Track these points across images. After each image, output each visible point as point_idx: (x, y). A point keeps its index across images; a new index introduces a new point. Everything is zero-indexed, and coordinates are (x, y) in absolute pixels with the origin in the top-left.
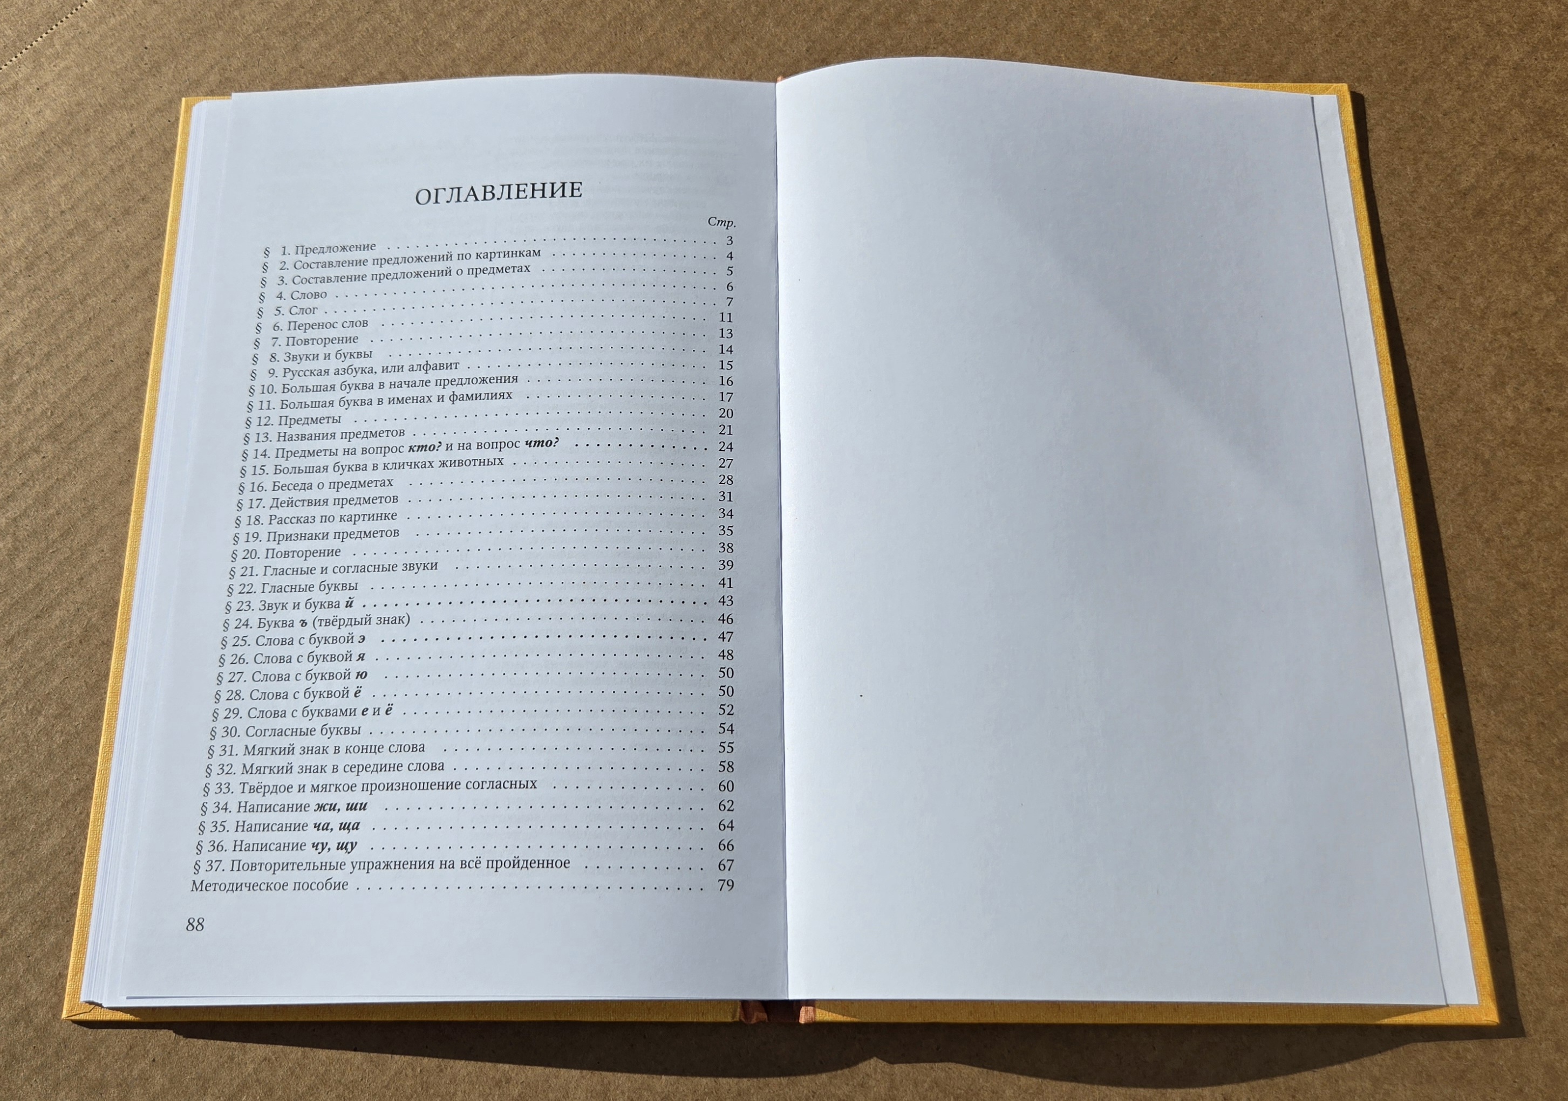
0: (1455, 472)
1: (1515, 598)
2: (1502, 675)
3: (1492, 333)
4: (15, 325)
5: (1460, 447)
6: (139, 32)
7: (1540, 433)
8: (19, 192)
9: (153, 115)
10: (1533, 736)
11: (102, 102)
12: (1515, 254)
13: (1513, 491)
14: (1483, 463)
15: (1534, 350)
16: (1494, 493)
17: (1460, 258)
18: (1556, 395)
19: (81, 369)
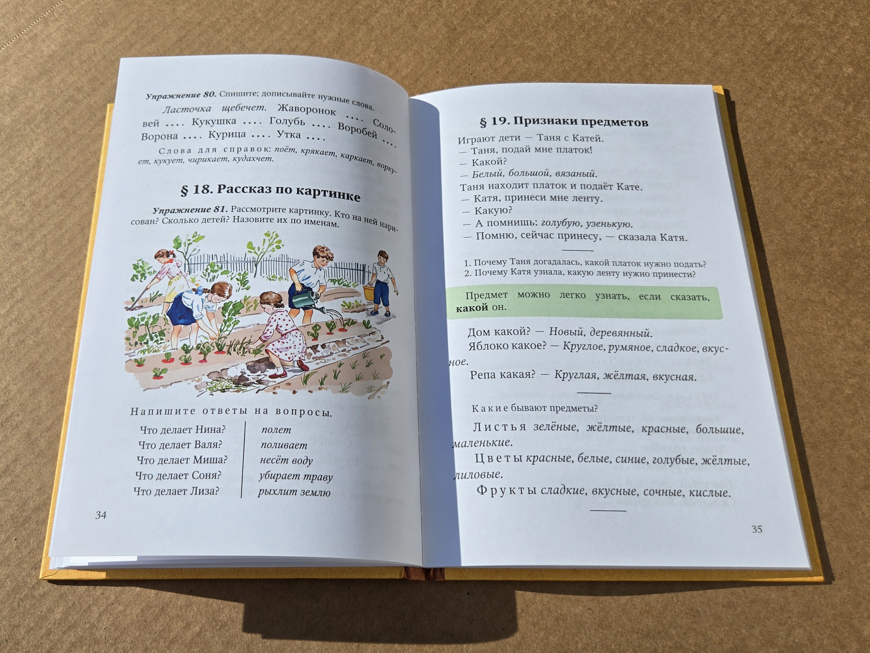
0: (775, 174)
1: (811, 233)
2: (808, 269)
3: (789, 107)
4: (41, 145)
5: (777, 162)
6: (96, 7)
7: (818, 153)
8: (40, 83)
9: (105, 45)
10: (826, 298)
11: (79, 40)
12: (797, 70)
13: (806, 182)
14: (789, 171)
15: (811, 115)
16: (796, 184)
17: (769, 73)
18: (824, 135)
19: (75, 163)
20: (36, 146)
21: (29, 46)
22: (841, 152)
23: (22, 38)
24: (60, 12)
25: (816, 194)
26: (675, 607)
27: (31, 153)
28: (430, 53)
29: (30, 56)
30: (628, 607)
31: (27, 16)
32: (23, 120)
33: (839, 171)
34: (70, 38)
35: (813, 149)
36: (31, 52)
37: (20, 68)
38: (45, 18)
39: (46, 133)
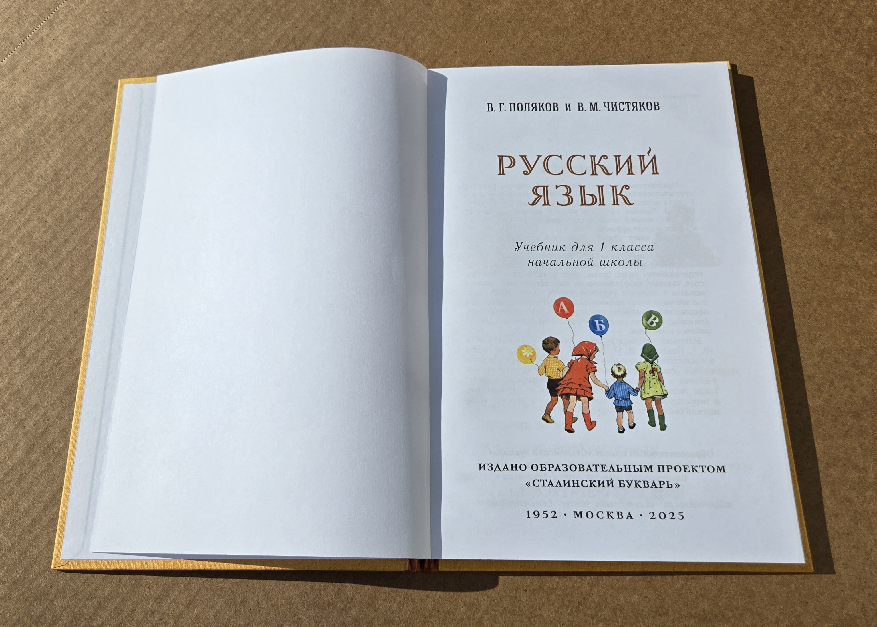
0: (801, 137)
1: (841, 195)
2: (840, 234)
3: (811, 66)
4: (58, 156)
5: (802, 124)
6: (101, 6)
7: (842, 112)
8: (51, 91)
9: (114, 45)
10: (859, 262)
11: (87, 42)
13: (833, 143)
14: (815, 132)
15: (834, 72)
16: (823, 145)
17: (790, 31)
18: (848, 92)
20: (53, 158)
21: (37, 51)
22: (866, 109)
23: (28, 43)
24: (65, 12)
25: (844, 155)
26: (729, 589)
27: (48, 166)
28: (446, 32)
29: (38, 62)
30: (684, 592)
31: (31, 19)
32: (37, 132)
33: (865, 129)
34: (78, 40)
35: (838, 107)
36: (39, 58)
37: (28, 76)
38: (50, 21)
39: (61, 144)
